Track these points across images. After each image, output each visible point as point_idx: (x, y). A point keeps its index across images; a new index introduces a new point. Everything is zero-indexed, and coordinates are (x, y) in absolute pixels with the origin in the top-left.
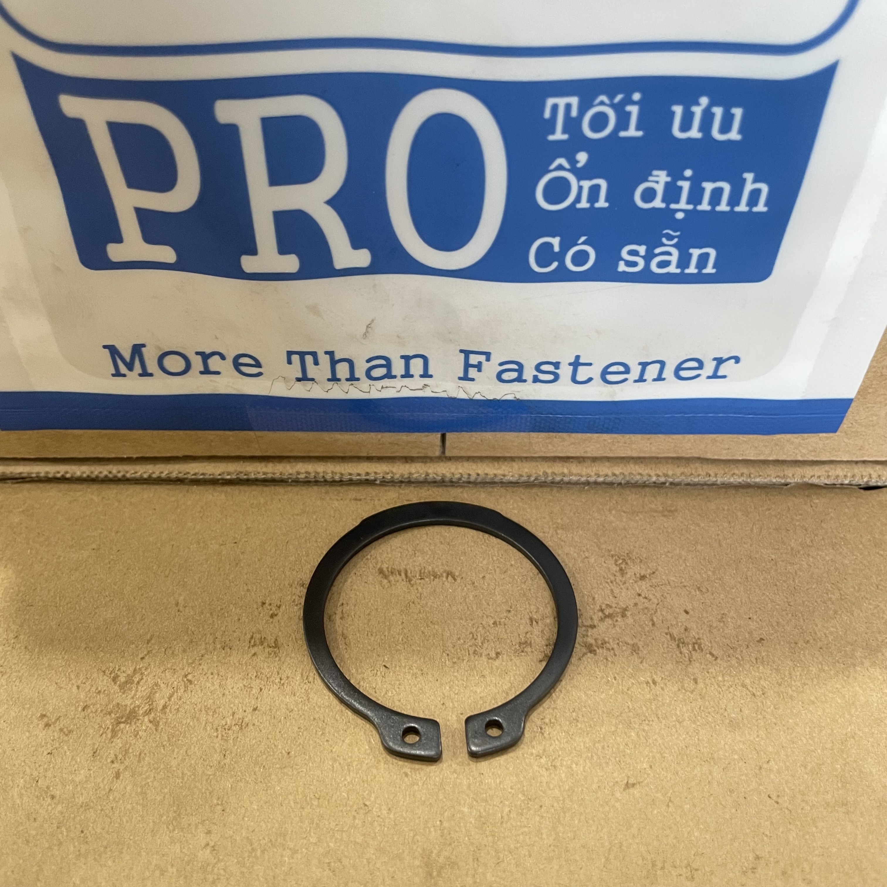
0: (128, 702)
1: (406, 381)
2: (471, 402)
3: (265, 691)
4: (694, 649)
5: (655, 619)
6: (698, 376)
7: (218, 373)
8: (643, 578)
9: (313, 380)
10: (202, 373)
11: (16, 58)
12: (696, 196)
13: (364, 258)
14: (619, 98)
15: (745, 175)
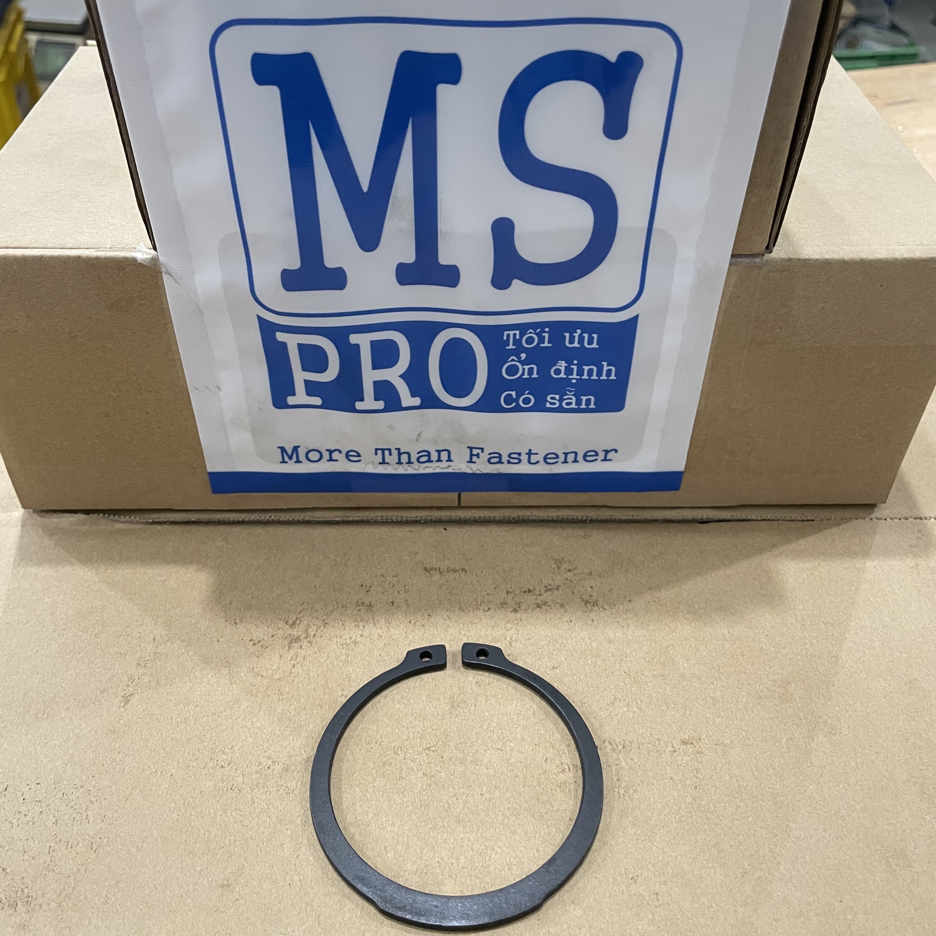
0: (295, 633)
1: (439, 464)
2: (474, 475)
3: (366, 627)
4: (594, 605)
5: (574, 591)
6: (596, 460)
7: (337, 460)
8: (569, 570)
9: (388, 463)
10: (328, 460)
11: (259, 317)
12: (580, 372)
13: (417, 401)
14: (538, 330)
15: (603, 363)
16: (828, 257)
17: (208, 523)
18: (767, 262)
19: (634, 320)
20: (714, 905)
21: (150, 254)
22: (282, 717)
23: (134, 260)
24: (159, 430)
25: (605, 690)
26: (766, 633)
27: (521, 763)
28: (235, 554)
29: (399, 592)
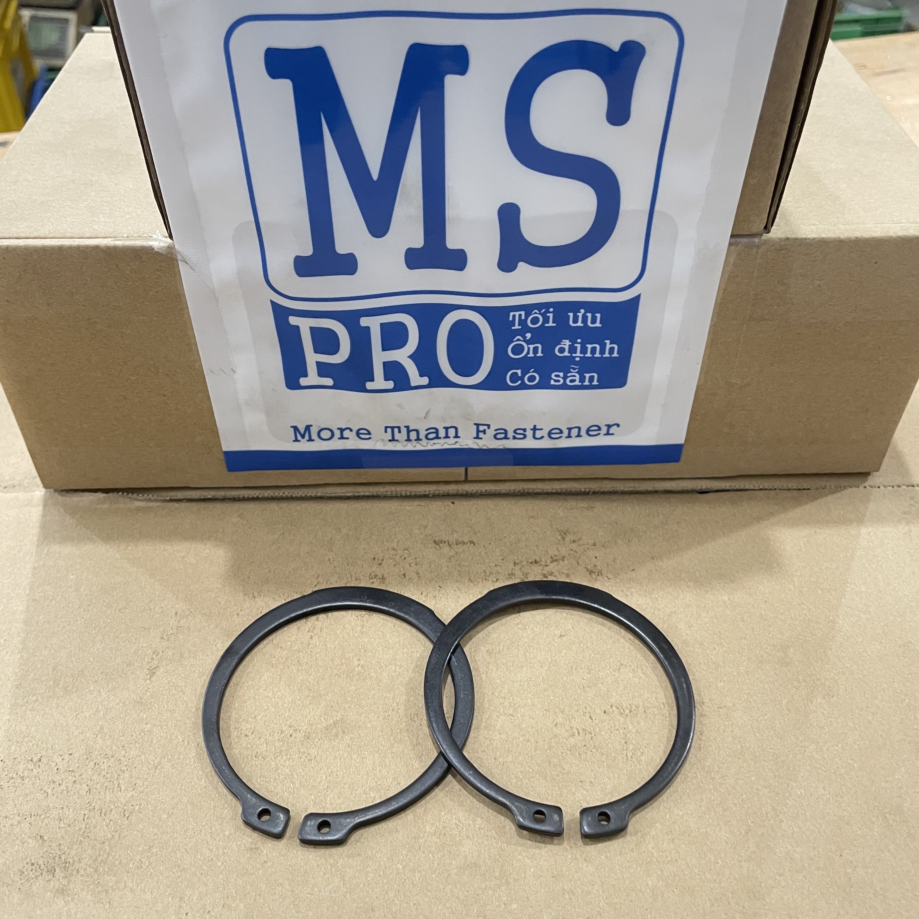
1: (447, 440)
2: (480, 450)
4: (598, 575)
5: (579, 561)
6: (599, 434)
7: (348, 438)
8: (574, 541)
9: (397, 440)
10: (339, 439)
11: (272, 302)
12: (584, 350)
13: (425, 381)
14: (543, 310)
15: (606, 341)
16: (824, 236)
17: (224, 500)
18: (766, 242)
19: (636, 300)
20: (720, 862)
21: (166, 242)
22: (301, 687)
23: (151, 249)
24: (176, 412)
25: (611, 657)
26: (765, 599)
27: (532, 728)
28: (252, 530)
29: (410, 565)
